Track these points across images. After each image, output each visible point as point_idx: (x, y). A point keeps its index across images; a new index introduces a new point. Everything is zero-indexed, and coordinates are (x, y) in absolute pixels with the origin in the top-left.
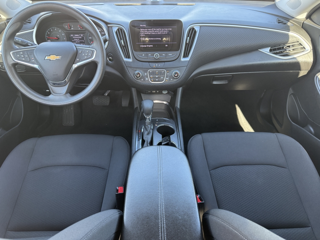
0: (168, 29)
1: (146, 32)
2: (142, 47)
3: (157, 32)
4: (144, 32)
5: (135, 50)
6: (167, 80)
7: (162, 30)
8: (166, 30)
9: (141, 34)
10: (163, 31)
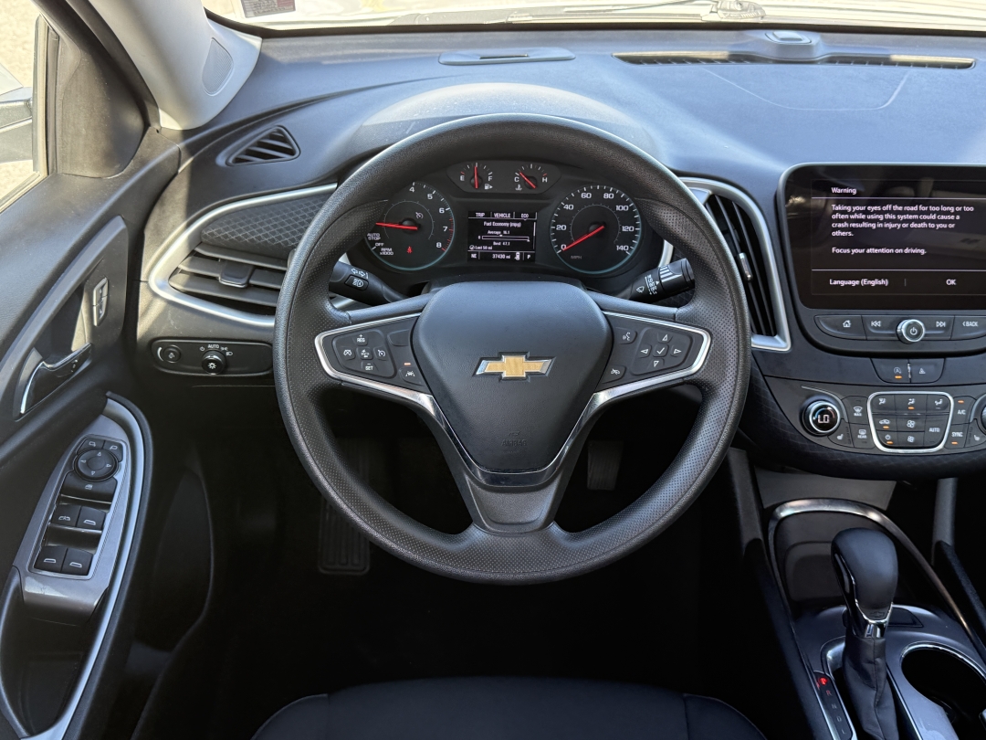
0: (959, 209)
1: (860, 221)
2: (839, 285)
3: (909, 221)
4: (849, 221)
5: (810, 303)
6: (956, 439)
7: (933, 212)
8: (948, 213)
9: (837, 229)
10: (933, 217)
